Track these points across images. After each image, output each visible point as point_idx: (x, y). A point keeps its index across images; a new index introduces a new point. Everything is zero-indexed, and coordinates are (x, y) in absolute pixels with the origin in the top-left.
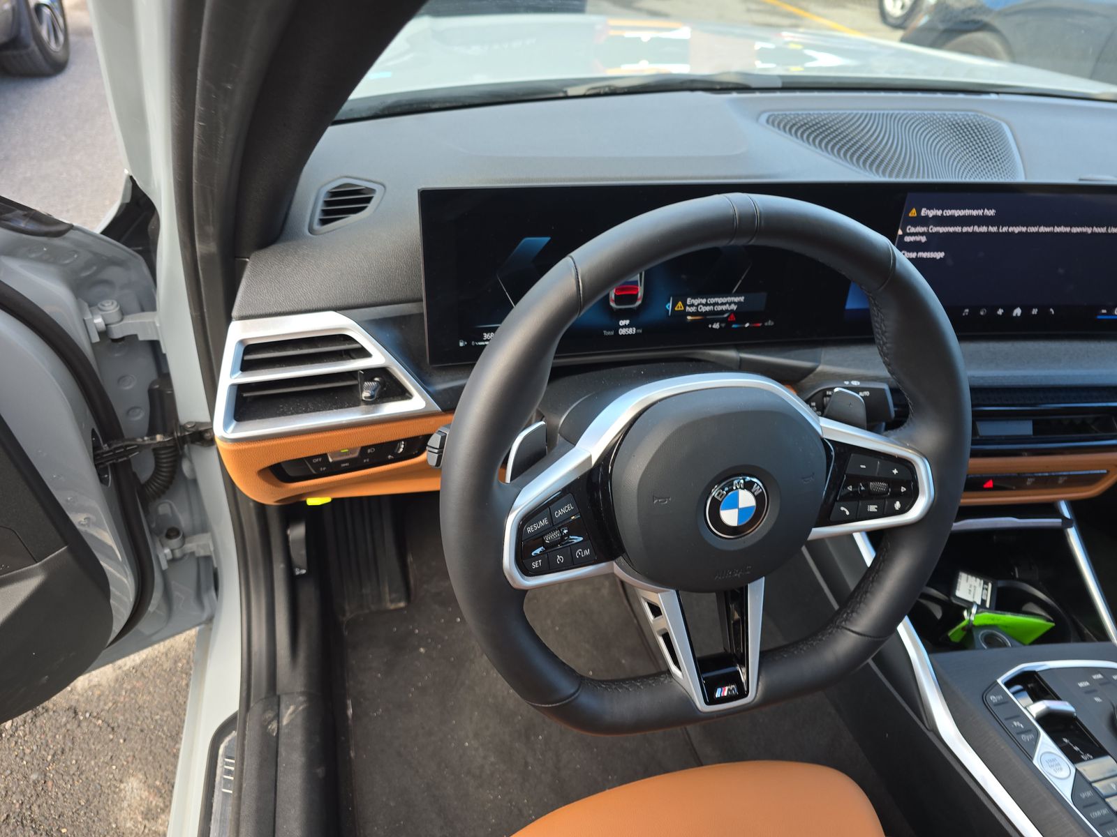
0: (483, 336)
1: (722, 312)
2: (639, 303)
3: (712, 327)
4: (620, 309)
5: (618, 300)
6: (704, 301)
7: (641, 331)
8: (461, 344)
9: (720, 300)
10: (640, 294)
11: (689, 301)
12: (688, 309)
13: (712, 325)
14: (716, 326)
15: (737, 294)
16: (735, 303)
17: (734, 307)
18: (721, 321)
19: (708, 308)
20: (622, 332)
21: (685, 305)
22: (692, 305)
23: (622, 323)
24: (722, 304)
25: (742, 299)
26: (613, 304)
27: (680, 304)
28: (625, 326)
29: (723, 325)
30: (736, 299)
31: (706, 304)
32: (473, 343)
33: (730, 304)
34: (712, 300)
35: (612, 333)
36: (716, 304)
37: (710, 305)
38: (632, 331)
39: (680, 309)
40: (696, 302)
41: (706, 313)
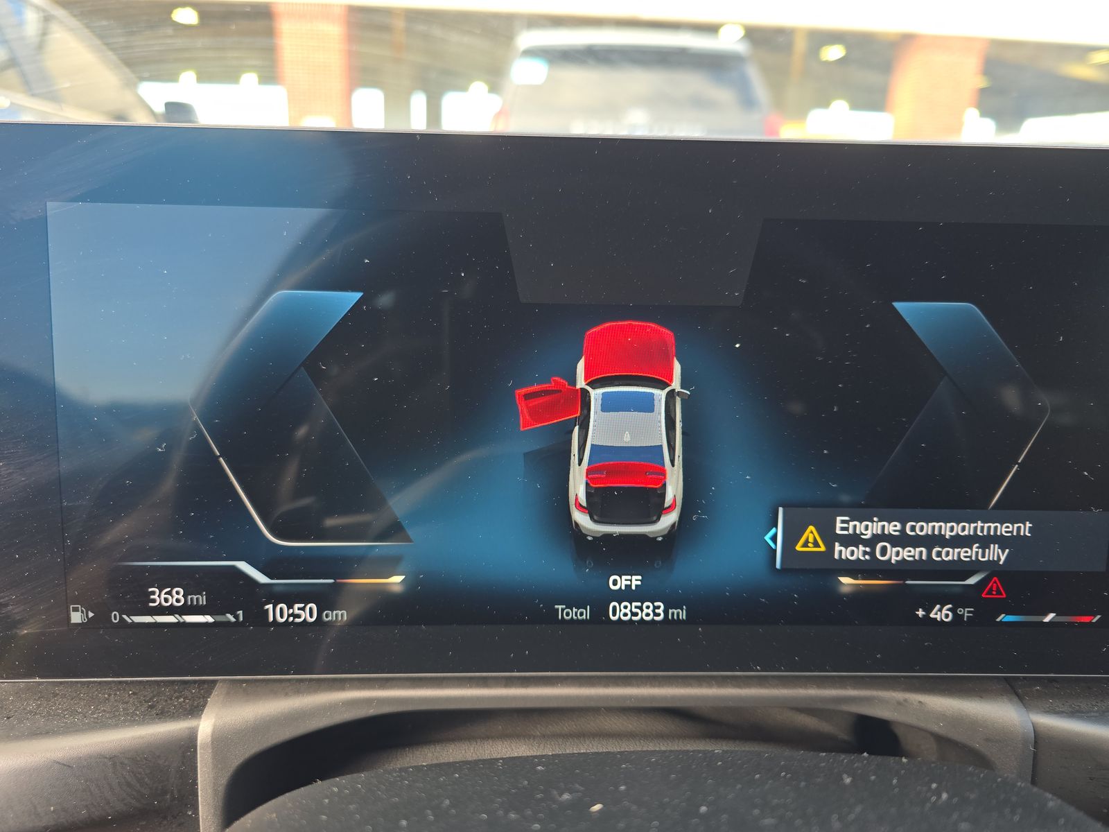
0: (147, 597)
1: (961, 570)
2: (669, 520)
3: (927, 617)
4: (607, 537)
5: (598, 505)
6: (893, 528)
7: (683, 615)
8: (76, 618)
9: (948, 529)
10: (674, 489)
11: (840, 525)
12: (842, 552)
13: (928, 610)
14: (942, 614)
15: (1010, 509)
16: (1002, 541)
17: (996, 554)
18: (956, 599)
19: (908, 554)
20: (622, 611)
21: (829, 537)
22: (852, 540)
23: (620, 582)
24: (958, 542)
25: (1025, 529)
26: (582, 519)
27: (811, 533)
28: (627, 595)
29: (966, 613)
30: (1004, 529)
31: (902, 540)
32: (115, 617)
33: (985, 542)
34: (927, 528)
35: (585, 614)
36: (940, 540)
37: (916, 541)
38: (650, 611)
39: (811, 549)
40: (869, 529)
41: (902, 570)
